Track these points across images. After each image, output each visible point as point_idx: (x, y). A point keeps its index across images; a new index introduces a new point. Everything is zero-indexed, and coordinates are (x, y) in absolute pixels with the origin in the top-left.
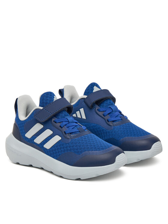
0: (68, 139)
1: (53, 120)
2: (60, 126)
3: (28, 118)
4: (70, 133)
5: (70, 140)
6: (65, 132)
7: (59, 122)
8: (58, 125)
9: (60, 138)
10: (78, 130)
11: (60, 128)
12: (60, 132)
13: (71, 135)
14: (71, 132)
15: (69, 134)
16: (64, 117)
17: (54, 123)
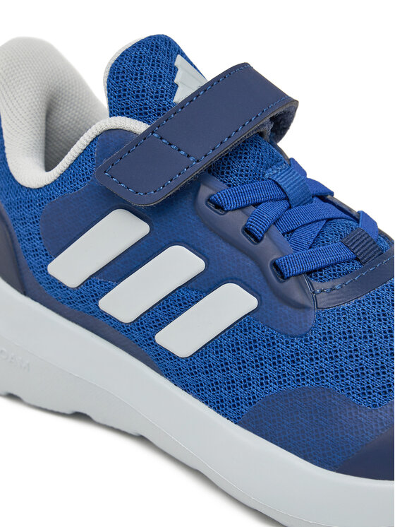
0: (302, 307)
1: (205, 192)
2: (247, 231)
3: (61, 177)
4: (309, 273)
5: (312, 316)
6: (275, 265)
7: (241, 208)
8: (236, 221)
9: (251, 302)
10: (346, 254)
11: (246, 241)
12: (250, 263)
13: (318, 285)
14: (310, 266)
15: (305, 279)
16: (259, 177)
17: (210, 211)
